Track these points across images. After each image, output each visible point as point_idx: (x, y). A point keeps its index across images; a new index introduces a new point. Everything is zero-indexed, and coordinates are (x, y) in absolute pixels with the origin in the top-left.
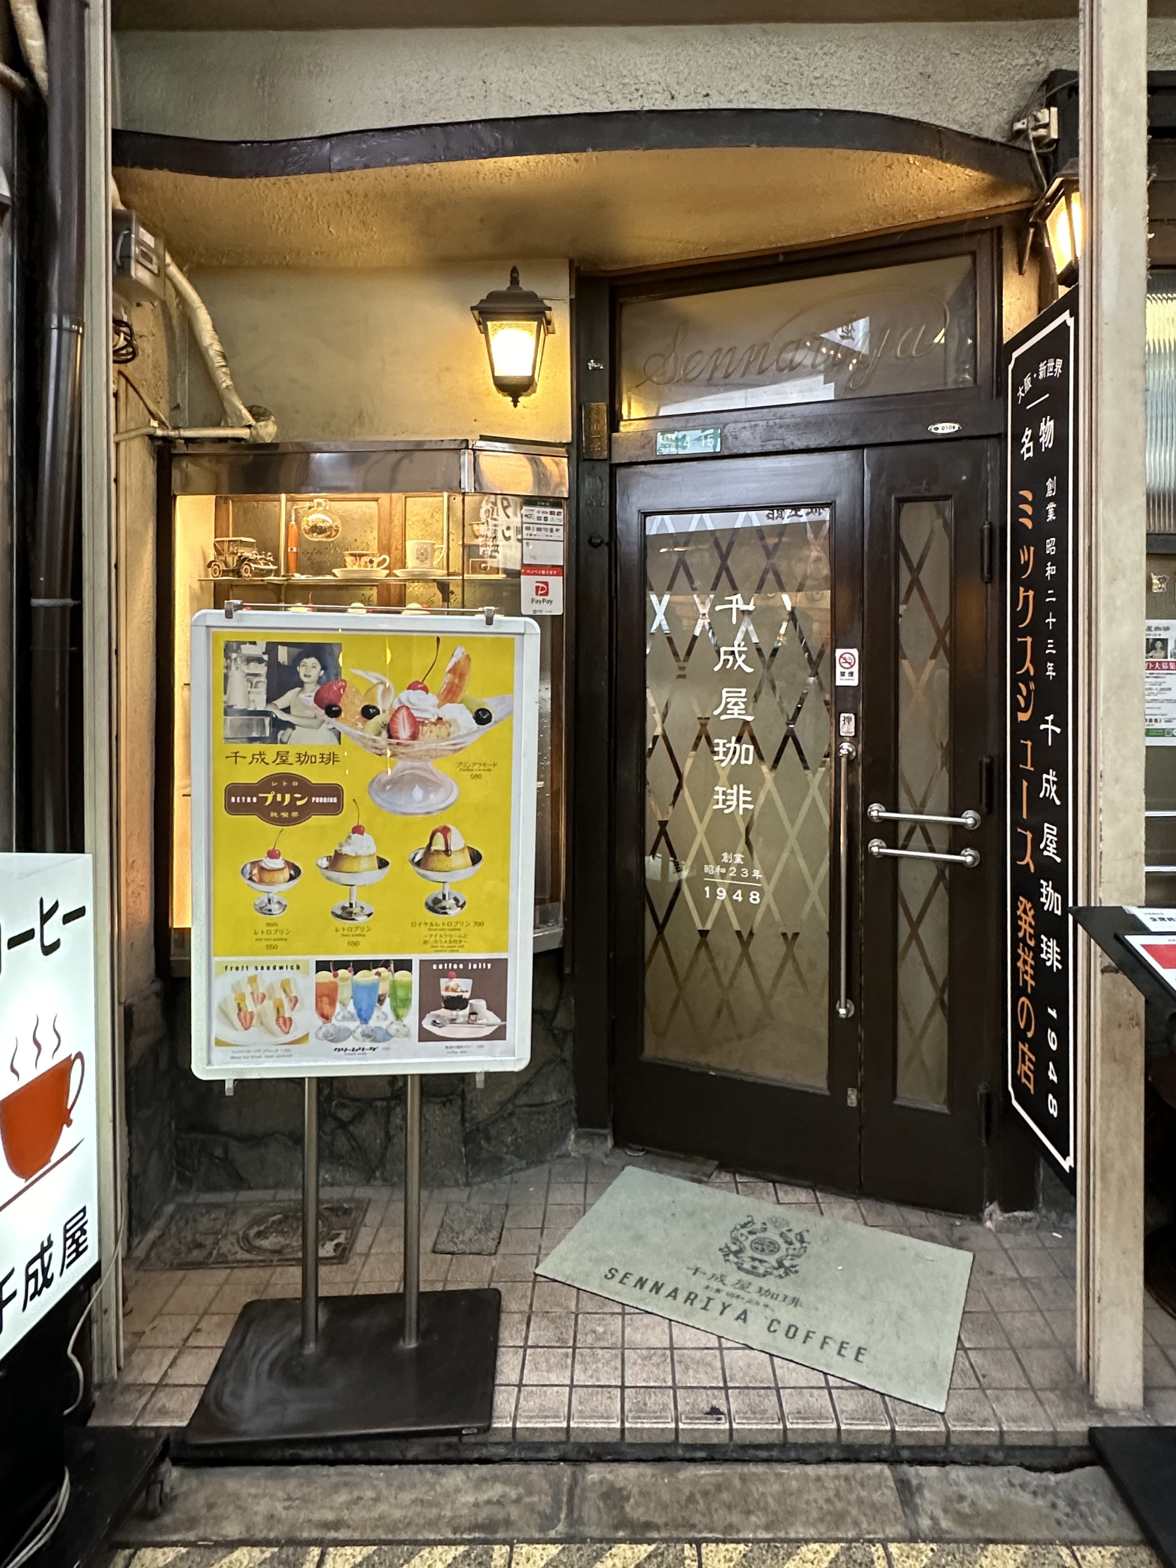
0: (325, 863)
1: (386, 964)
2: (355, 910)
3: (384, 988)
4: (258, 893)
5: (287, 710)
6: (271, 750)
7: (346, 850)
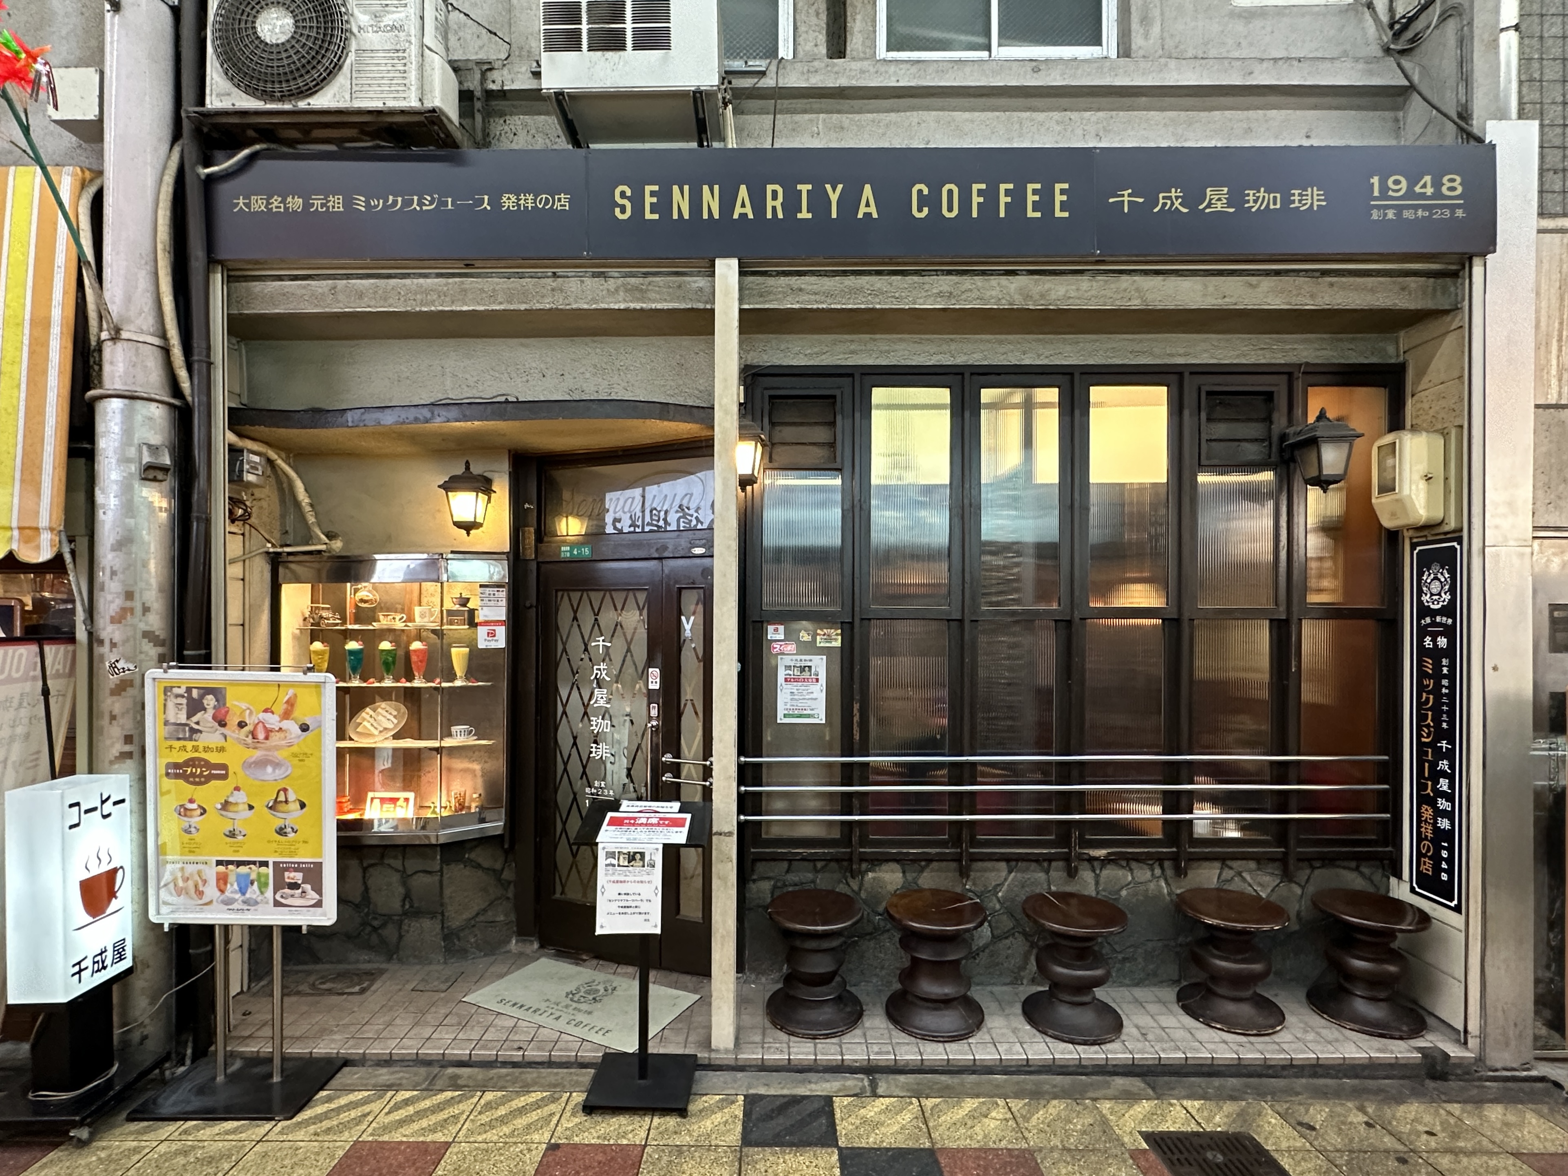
0: (219, 806)
1: (254, 863)
2: (237, 832)
3: (253, 876)
4: (185, 822)
5: (197, 723)
6: (189, 745)
7: (231, 800)
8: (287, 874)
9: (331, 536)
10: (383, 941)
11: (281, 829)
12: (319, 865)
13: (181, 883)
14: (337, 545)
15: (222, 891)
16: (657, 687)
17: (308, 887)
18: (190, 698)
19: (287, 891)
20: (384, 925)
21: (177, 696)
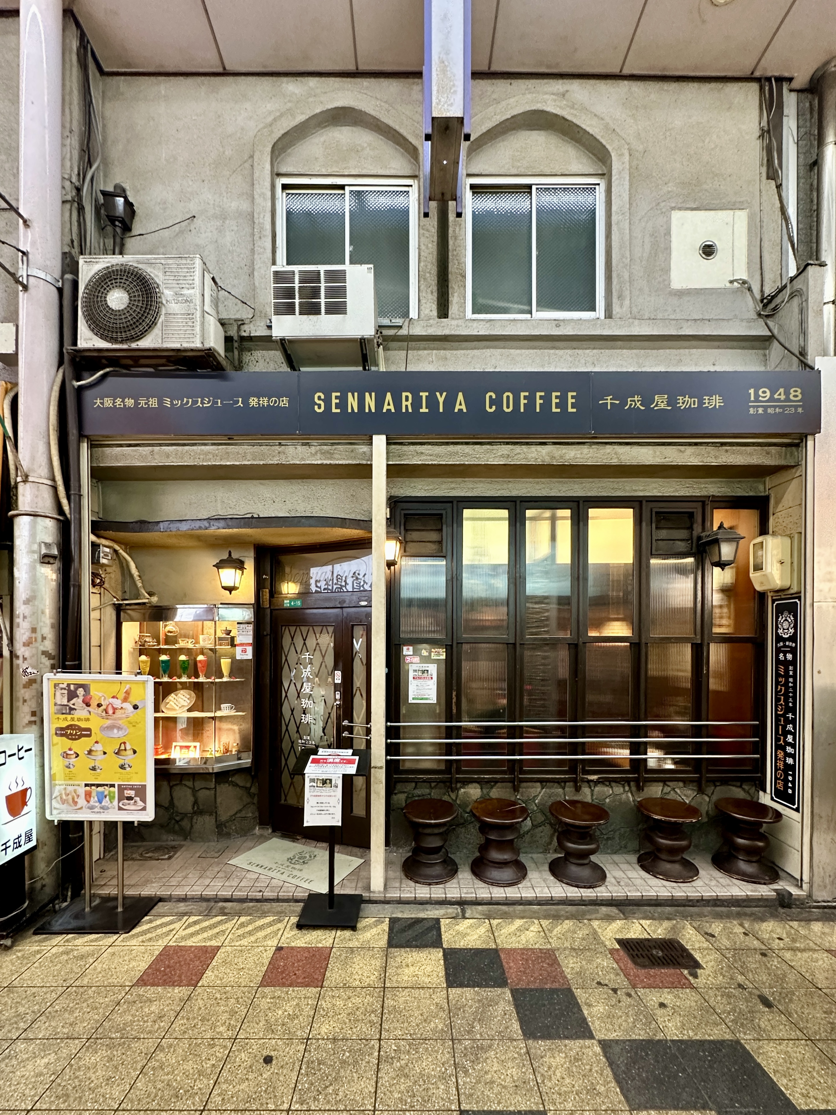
0: (86, 753)
1: (107, 785)
2: (97, 768)
3: (106, 793)
4: (66, 762)
5: (74, 704)
6: (69, 717)
7: (93, 749)
8: (126, 791)
9: (151, 594)
10: (182, 829)
11: (122, 765)
12: (144, 787)
13: (64, 797)
14: (154, 599)
15: (88, 802)
16: (340, 682)
17: (138, 799)
18: (69, 690)
19: (126, 801)
20: (182, 819)
21: (62, 689)
